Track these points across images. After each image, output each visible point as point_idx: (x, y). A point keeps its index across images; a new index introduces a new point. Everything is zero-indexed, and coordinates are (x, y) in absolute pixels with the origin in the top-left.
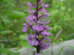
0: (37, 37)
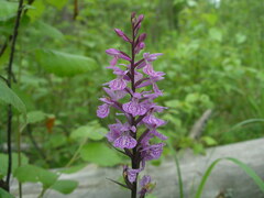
0: (134, 129)
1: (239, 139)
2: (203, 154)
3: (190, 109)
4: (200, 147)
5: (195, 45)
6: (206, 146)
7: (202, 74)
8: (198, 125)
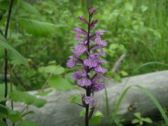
1: (141, 72)
2: (120, 82)
3: (112, 53)
4: (118, 77)
5: (116, 13)
6: (122, 76)
7: (119, 30)
8: (117, 63)
